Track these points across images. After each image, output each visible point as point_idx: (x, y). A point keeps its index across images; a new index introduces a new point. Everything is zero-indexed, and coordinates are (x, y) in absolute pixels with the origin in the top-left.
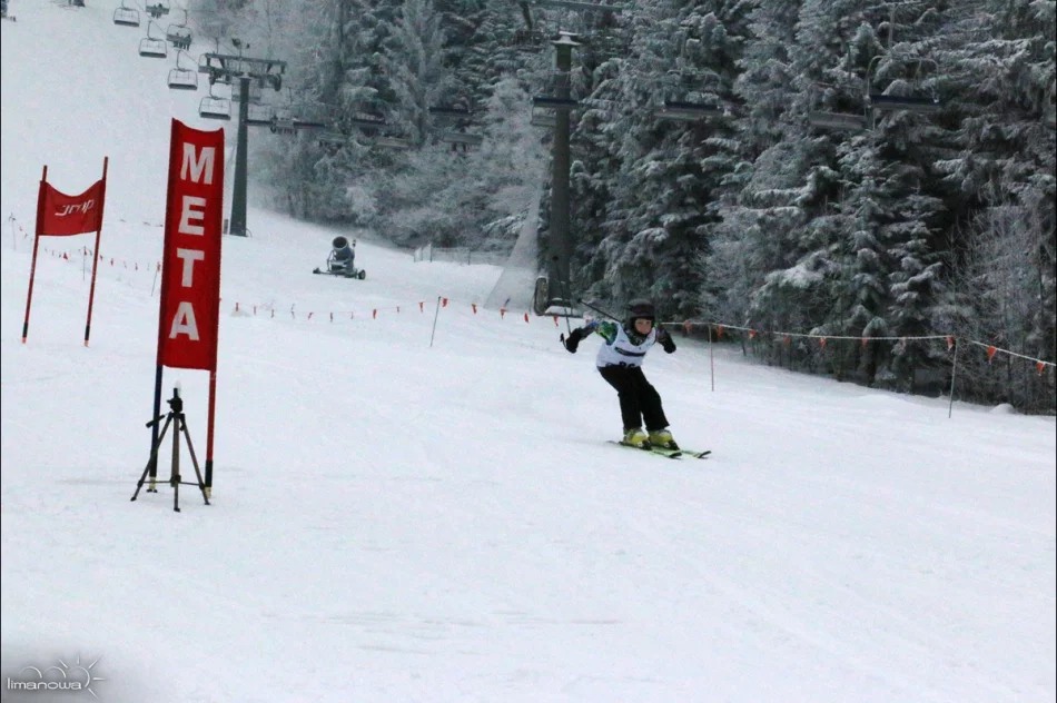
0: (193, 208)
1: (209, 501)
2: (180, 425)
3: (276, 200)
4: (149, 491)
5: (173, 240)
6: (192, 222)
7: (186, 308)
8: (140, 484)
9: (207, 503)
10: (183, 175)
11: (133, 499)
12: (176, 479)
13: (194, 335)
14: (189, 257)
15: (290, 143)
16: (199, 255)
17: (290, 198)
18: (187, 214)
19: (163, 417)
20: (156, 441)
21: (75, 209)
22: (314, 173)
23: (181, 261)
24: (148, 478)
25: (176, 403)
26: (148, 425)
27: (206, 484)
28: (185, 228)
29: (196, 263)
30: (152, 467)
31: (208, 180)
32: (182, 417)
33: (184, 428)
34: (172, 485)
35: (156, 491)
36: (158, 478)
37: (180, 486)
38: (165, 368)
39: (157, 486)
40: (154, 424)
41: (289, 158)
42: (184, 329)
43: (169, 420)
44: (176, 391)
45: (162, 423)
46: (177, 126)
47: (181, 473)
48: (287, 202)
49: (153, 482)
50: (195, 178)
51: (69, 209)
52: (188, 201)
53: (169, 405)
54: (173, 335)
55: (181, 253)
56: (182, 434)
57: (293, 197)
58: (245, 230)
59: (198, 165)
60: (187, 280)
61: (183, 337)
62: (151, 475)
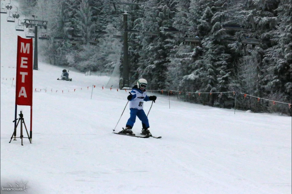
0: (24, 60)
1: (31, 142)
2: (23, 121)
3: (46, 59)
4: (14, 140)
5: (19, 69)
6: (24, 64)
7: (23, 89)
8: (12, 138)
9: (31, 143)
10: (21, 51)
11: (10, 142)
12: (22, 137)
13: (25, 96)
14: (24, 74)
15: (49, 44)
16: (26, 74)
17: (50, 59)
18: (22, 62)
19: (18, 119)
20: (16, 126)
22: (56, 52)
23: (21, 75)
24: (14, 137)
25: (21, 115)
26: (13, 122)
27: (30, 138)
28: (22, 66)
29: (26, 76)
30: (15, 133)
31: (28, 52)
32: (23, 119)
33: (24, 122)
34: (21, 138)
36: (16, 137)
37: (23, 139)
38: (18, 105)
39: (16, 139)
40: (15, 121)
41: (49, 48)
42: (22, 95)
43: (19, 120)
44: (21, 112)
45: (17, 121)
46: (19, 38)
47: (23, 135)
48: (49, 60)
50: (24, 52)
52: (23, 58)
53: (19, 116)
54: (19, 96)
55: (21, 73)
56: (23, 124)
57: (51, 59)
58: (37, 68)
59: (25, 48)
60: (23, 81)
61: (22, 97)
62: (14, 136)
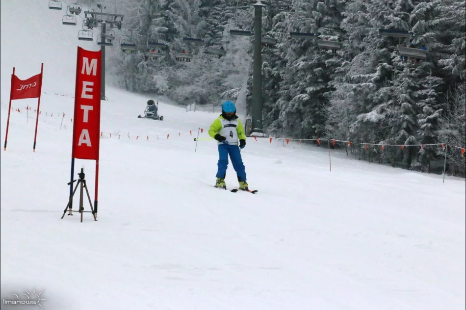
0: (88, 86)
1: (97, 219)
2: (84, 185)
3: (119, 82)
4: (69, 215)
5: (79, 101)
6: (87, 93)
7: (85, 132)
8: (65, 211)
9: (96, 220)
10: (83, 72)
11: (62, 218)
12: (81, 209)
13: (89, 144)
14: (86, 109)
16: (91, 108)
17: (126, 81)
18: (85, 89)
19: (75, 181)
20: (72, 194)
21: (26, 87)
22: (138, 69)
23: (83, 111)
24: (68, 209)
25: (82, 175)
26: (69, 184)
27: (95, 211)
28: (84, 96)
29: (90, 111)
30: (70, 205)
31: (94, 74)
32: (84, 181)
34: (80, 213)
35: (72, 215)
36: (73, 209)
37: (83, 213)
38: (75, 159)
39: (73, 213)
40: (71, 184)
41: (125, 62)
42: (84, 142)
43: (78, 183)
44: (82, 169)
45: (75, 184)
46: (80, 50)
48: (125, 83)
49: (71, 211)
50: (88, 73)
51: (23, 87)
52: (85, 83)
53: (78, 176)
54: (80, 144)
55: (83, 107)
56: (84, 189)
57: (128, 81)
58: (104, 97)
59: (90, 67)
60: (86, 119)
61: (84, 145)
62: (70, 208)
